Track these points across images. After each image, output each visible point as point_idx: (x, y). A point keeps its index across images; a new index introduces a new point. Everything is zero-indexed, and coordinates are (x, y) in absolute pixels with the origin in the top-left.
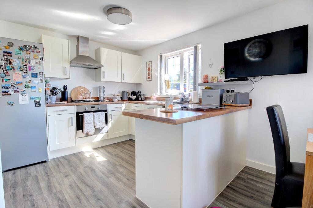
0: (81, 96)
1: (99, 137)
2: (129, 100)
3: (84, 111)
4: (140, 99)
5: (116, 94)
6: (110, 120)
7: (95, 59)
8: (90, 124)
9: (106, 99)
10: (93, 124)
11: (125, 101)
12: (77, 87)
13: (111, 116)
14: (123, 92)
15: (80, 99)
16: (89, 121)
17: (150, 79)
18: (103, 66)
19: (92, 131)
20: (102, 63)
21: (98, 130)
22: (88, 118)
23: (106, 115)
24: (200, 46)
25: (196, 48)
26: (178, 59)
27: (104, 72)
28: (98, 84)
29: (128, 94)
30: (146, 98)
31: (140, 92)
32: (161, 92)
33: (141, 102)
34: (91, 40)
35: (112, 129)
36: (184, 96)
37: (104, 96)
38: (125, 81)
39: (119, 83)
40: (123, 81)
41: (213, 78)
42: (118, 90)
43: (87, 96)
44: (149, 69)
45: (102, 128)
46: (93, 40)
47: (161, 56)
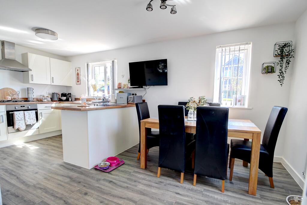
0: (9, 96)
1: (30, 132)
2: (59, 101)
3: (14, 109)
4: (70, 99)
5: (46, 95)
6: (41, 117)
7: (22, 63)
8: (21, 121)
9: (35, 100)
10: (24, 121)
11: (55, 101)
12: (4, 88)
13: (42, 114)
14: (53, 93)
15: (9, 100)
16: (19, 119)
17: (79, 83)
18: (31, 70)
19: (23, 127)
20: (30, 67)
21: (29, 127)
22: (18, 116)
23: (37, 113)
24: (116, 61)
25: (113, 62)
26: (102, 68)
27: (32, 75)
28: (26, 86)
29: (58, 95)
30: (76, 99)
31: (71, 94)
32: (88, 94)
33: (71, 102)
34: (17, 45)
35: (43, 125)
36: (105, 98)
37: (33, 97)
38: (55, 84)
39: (49, 86)
40: (52, 84)
41: (124, 85)
42: (47, 92)
43: (15, 96)
44: (78, 74)
45: (33, 125)
46: (19, 45)
47: (88, 65)
